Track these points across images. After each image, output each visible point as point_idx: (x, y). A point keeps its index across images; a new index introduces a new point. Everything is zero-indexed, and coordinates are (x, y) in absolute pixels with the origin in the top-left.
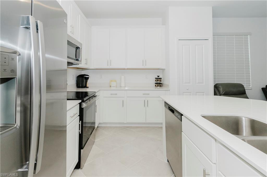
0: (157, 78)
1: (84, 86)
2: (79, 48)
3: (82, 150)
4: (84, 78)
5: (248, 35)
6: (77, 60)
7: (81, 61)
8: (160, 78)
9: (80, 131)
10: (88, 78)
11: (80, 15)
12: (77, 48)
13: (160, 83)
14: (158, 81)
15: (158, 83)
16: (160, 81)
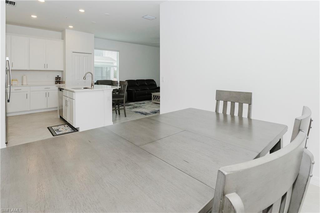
5: (118, 52)
13: (59, 81)
14: (58, 79)
15: (57, 81)
16: (59, 79)
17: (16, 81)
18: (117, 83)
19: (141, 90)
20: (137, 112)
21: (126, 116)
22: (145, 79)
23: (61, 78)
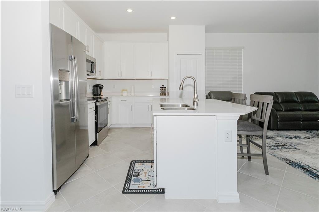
0: (162, 88)
1: (99, 94)
2: (94, 63)
3: (98, 134)
4: (99, 88)
5: (242, 49)
6: (93, 72)
7: (95, 73)
8: (164, 88)
9: (96, 120)
10: (102, 87)
11: (93, 35)
12: (92, 63)
13: (164, 92)
14: (162, 90)
15: (162, 92)
16: (164, 90)
17: (126, 91)
18: (245, 99)
19: (286, 111)
20: (292, 164)
21: (267, 173)
22: (293, 91)
23: (166, 88)
